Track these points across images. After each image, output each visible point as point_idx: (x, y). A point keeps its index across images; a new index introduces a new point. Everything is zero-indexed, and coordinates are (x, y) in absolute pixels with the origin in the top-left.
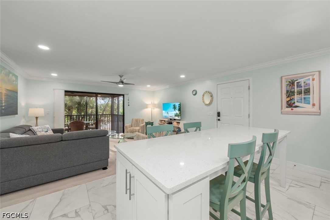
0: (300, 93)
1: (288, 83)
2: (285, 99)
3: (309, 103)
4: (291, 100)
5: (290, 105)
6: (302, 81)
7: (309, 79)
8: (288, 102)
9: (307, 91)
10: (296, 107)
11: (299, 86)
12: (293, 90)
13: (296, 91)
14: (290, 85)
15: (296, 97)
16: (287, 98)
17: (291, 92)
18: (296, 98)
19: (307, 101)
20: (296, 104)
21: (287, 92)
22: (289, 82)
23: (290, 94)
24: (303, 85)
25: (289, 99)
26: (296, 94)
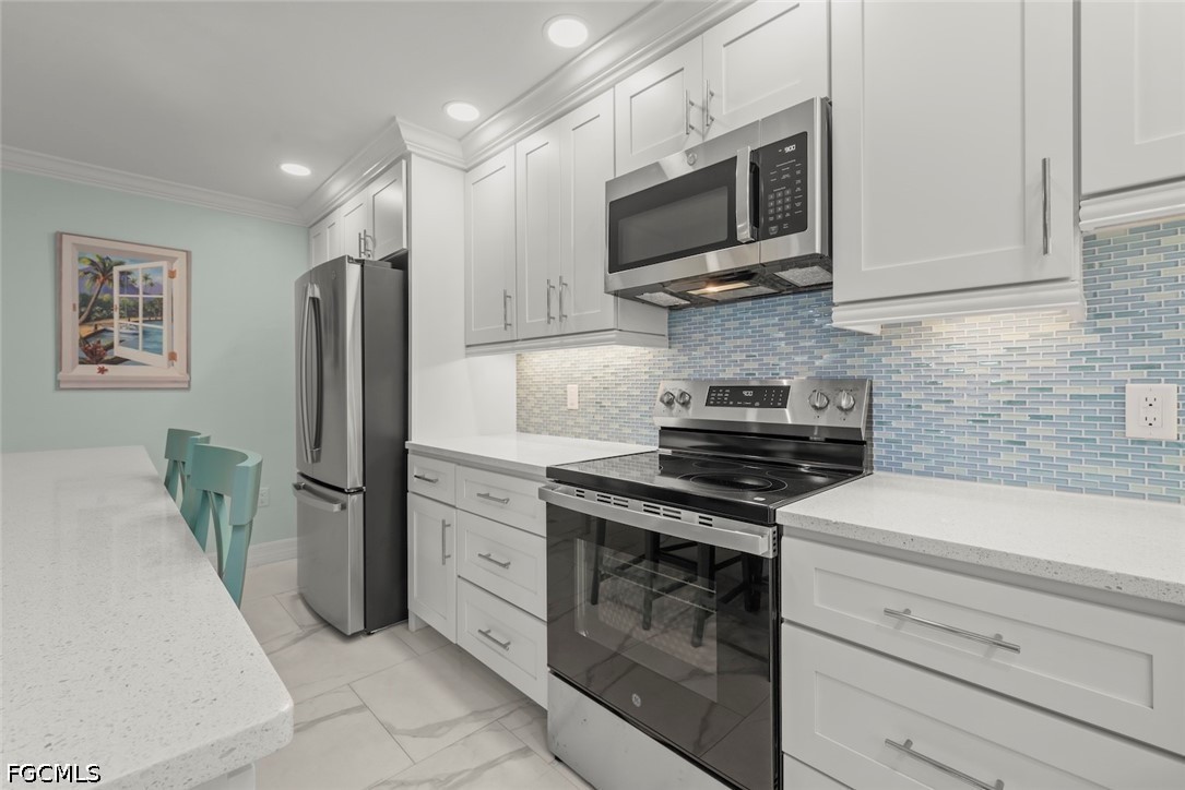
0: (130, 311)
1: (86, 266)
2: (73, 331)
3: (159, 351)
4: (97, 334)
5: (94, 353)
6: (138, 269)
7: (160, 270)
8: (84, 340)
9: (154, 310)
10: (118, 361)
11: (127, 285)
12: (105, 297)
13: (116, 302)
14: (96, 278)
15: (118, 325)
16: (83, 323)
17: (98, 302)
18: (116, 329)
19: (152, 342)
20: (119, 351)
21: (84, 300)
22: (93, 263)
23: (93, 309)
24: (140, 284)
25: (88, 330)
26: (116, 314)
